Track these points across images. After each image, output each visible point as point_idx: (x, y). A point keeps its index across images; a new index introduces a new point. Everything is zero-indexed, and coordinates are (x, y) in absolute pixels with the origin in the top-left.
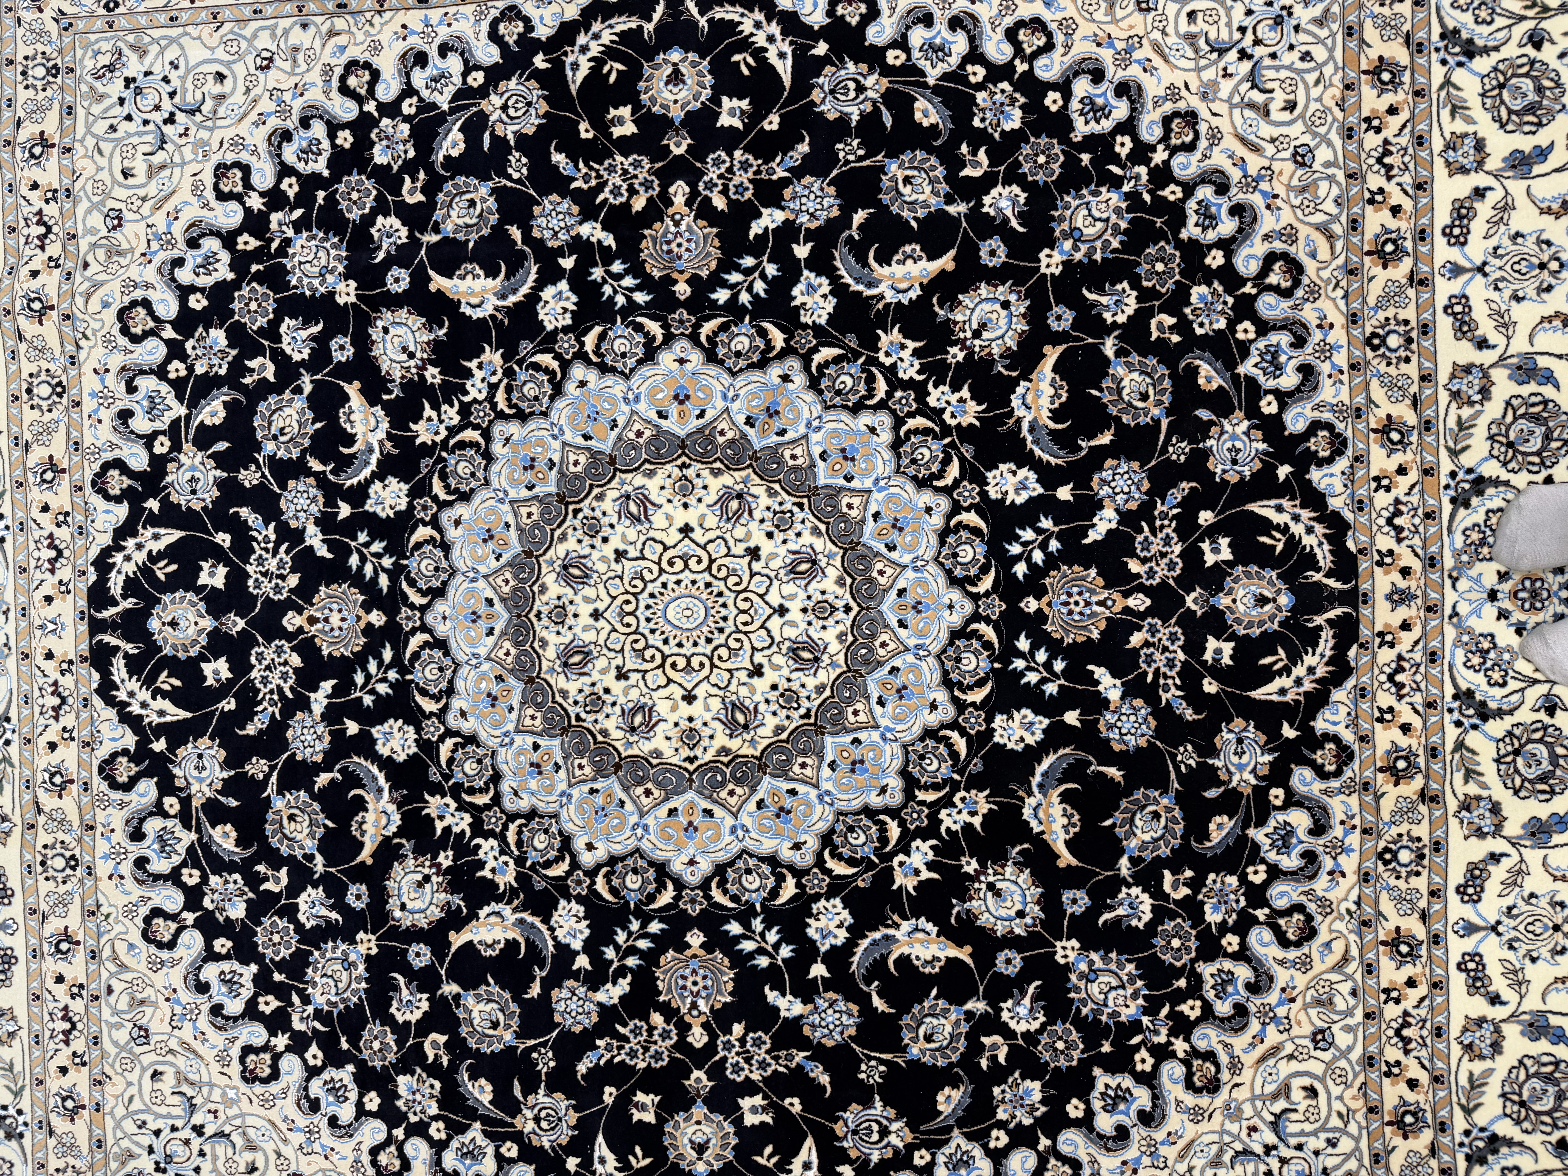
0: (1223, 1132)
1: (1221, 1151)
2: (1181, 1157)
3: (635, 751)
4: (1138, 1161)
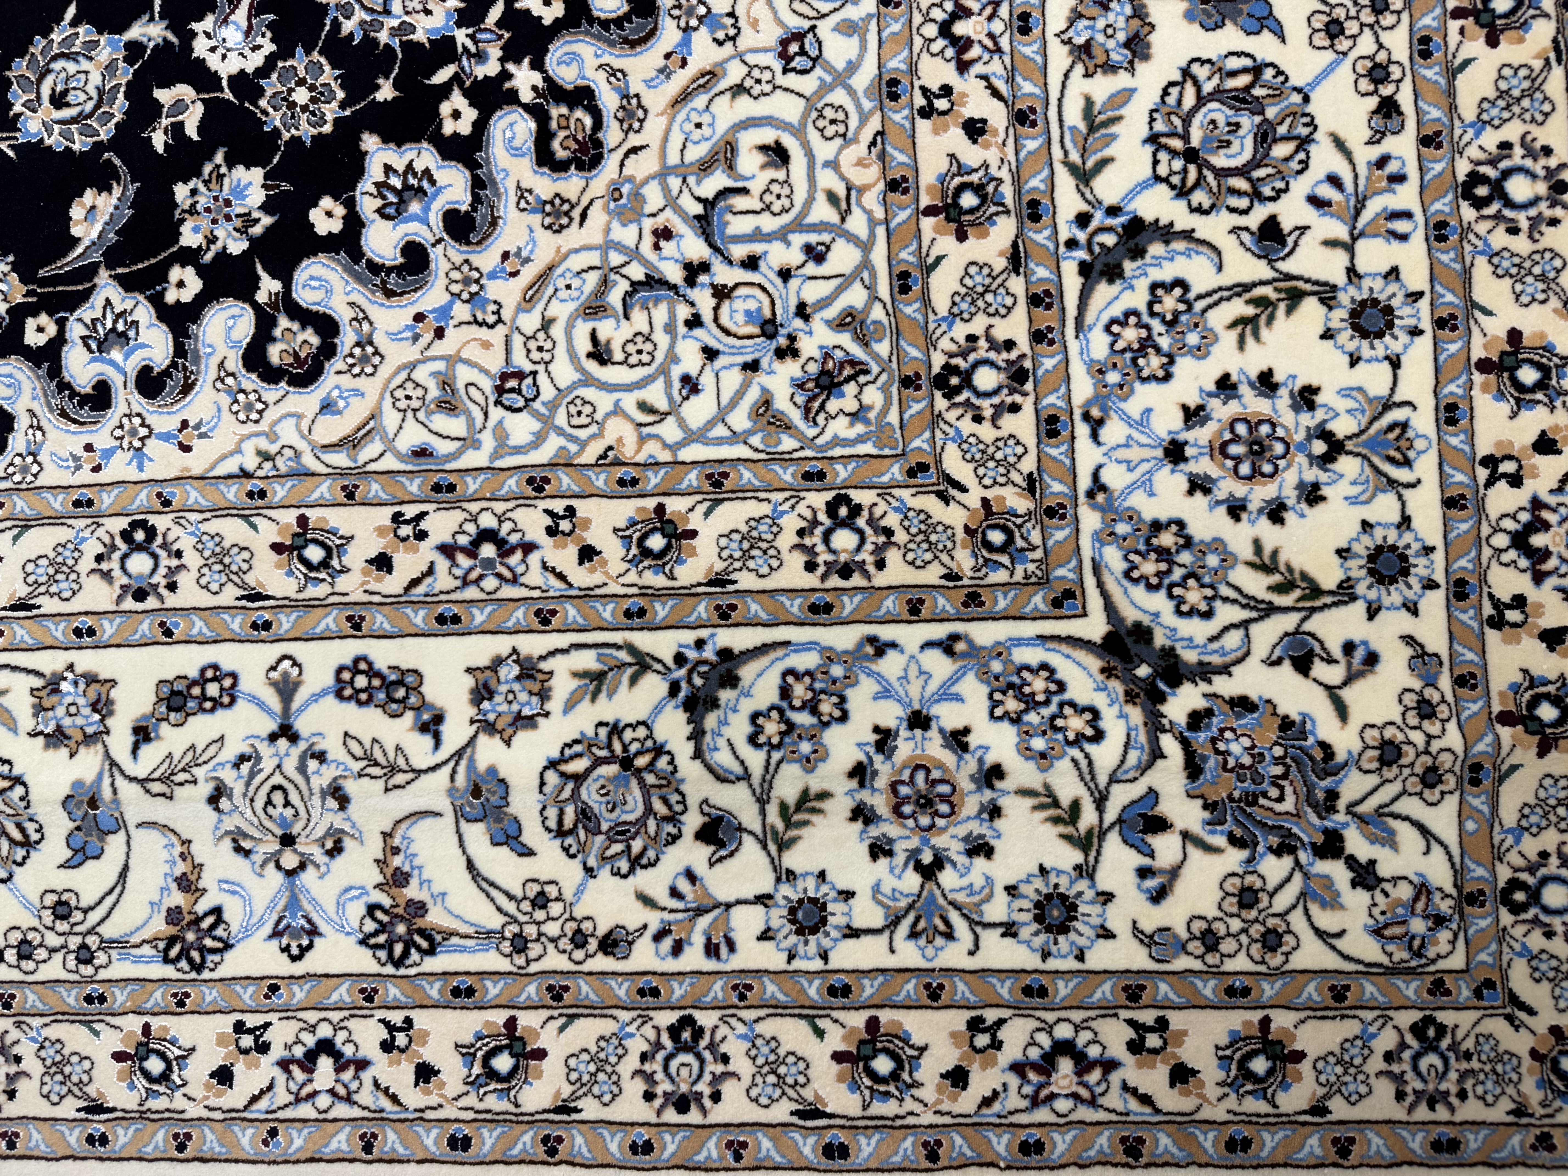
0: (609, 245)
1: (605, 284)
2: (528, 301)
4: (444, 312)
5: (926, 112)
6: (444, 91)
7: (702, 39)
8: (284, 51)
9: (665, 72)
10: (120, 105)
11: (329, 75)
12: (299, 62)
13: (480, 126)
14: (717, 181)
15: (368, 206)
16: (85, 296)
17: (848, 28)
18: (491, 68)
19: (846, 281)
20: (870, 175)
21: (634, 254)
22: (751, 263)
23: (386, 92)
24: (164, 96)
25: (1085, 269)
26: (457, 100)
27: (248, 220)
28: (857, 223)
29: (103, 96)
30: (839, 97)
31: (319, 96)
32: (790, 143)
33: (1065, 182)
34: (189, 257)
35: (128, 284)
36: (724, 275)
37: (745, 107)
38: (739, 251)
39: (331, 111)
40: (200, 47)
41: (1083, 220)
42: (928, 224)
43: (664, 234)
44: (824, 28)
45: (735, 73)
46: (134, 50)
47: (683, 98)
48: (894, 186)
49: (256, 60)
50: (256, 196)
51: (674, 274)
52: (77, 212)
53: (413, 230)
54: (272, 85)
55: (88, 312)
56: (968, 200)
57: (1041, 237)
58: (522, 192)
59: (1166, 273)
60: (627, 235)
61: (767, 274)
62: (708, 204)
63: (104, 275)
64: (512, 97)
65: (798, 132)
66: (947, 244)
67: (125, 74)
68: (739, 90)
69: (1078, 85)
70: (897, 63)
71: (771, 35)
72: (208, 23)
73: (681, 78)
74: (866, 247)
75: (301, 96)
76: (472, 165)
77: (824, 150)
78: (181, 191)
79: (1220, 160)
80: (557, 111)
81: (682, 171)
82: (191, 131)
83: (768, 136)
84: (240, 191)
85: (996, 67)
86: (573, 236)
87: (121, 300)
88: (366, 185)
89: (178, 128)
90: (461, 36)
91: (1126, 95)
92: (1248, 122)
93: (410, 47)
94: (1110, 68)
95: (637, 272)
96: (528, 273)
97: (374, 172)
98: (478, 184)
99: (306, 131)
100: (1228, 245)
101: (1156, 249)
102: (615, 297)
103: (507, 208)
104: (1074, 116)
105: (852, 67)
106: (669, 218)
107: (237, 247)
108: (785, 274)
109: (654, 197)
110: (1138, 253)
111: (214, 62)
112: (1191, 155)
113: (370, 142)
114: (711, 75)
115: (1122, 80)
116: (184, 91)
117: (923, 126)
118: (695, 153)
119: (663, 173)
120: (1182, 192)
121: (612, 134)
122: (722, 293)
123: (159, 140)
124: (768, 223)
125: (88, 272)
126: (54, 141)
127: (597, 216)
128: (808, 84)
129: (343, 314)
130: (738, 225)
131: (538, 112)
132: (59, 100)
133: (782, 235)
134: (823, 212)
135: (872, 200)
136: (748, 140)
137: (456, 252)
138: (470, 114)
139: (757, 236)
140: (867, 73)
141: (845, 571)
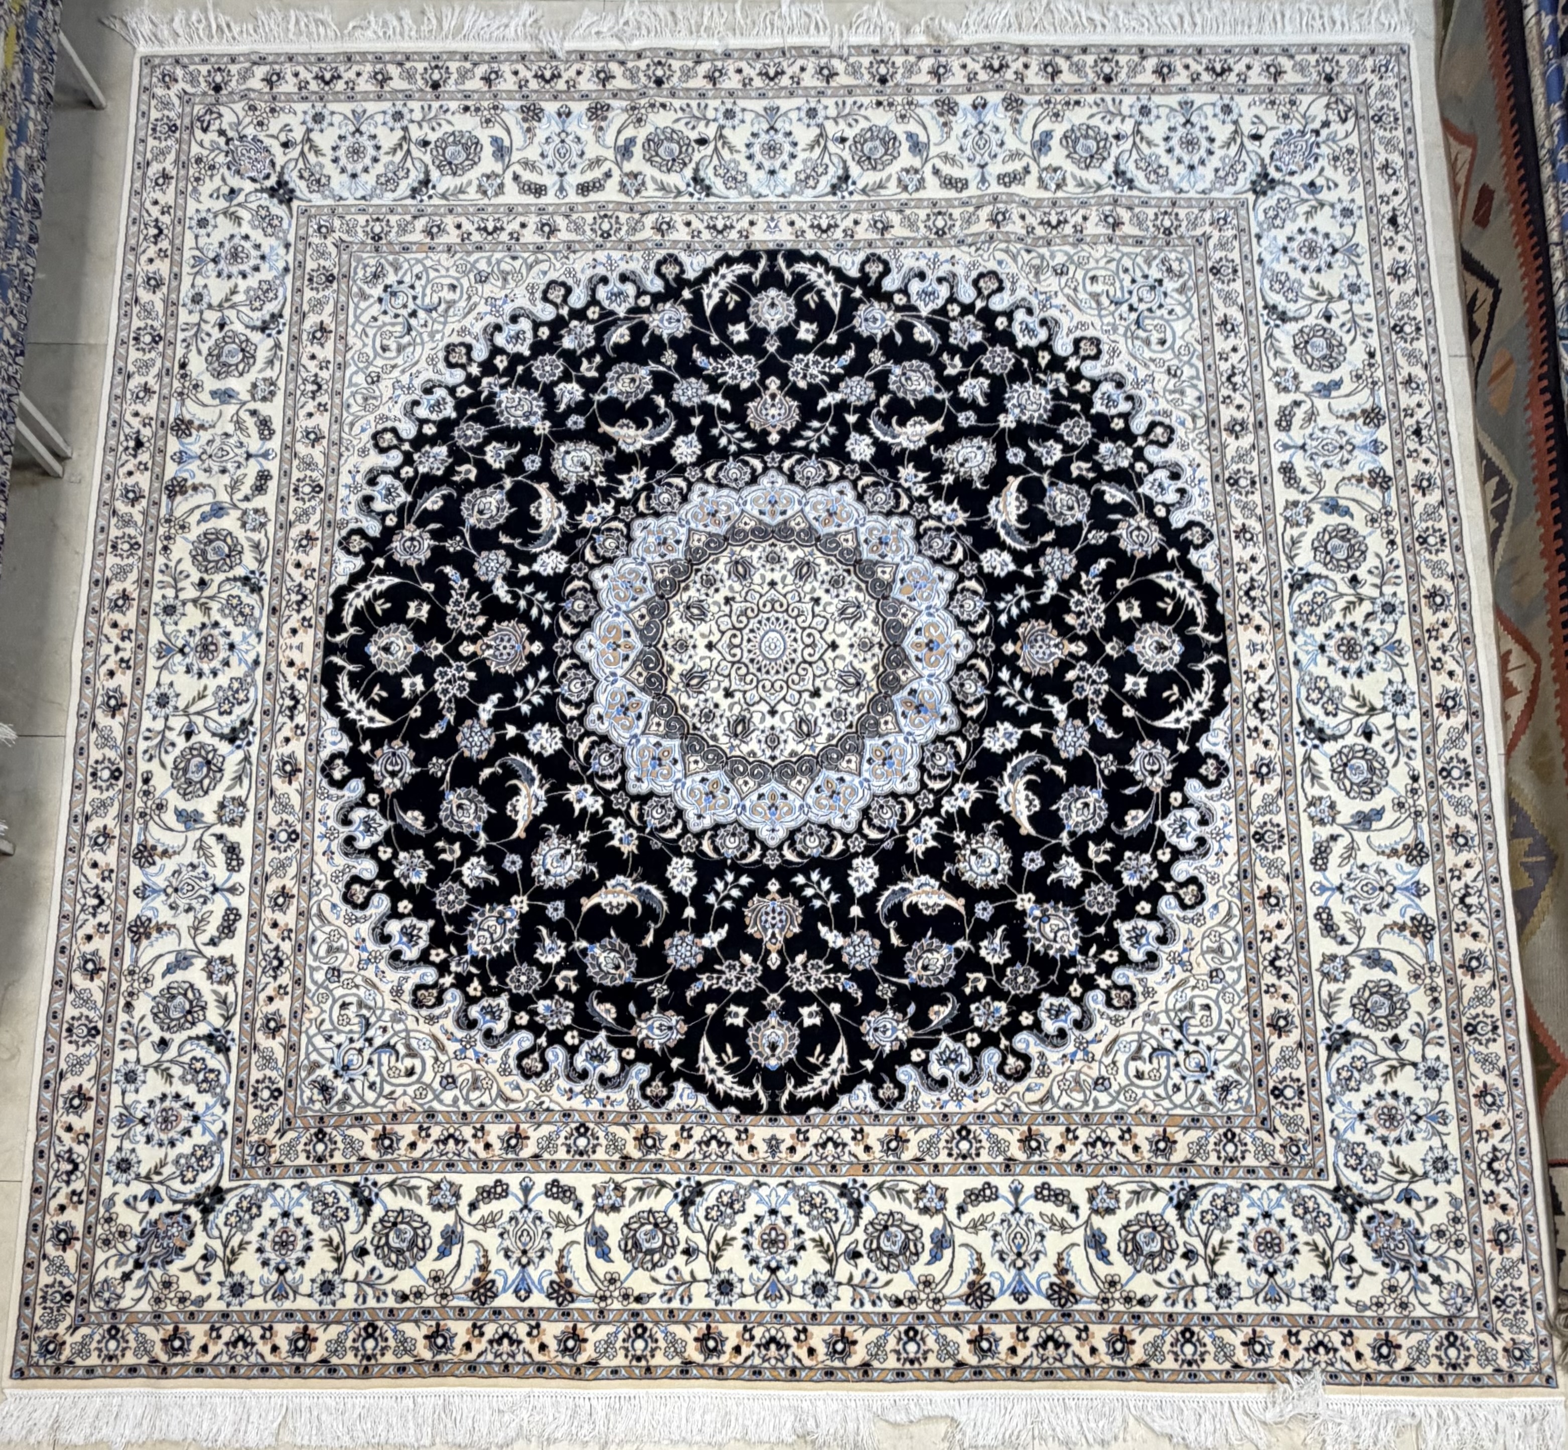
0: (383, 1010)
1: (369, 1008)
2: (366, 980)
3: (672, 608)
4: (365, 949)
5: (421, 1128)
6: (447, 950)
7: (458, 1046)
8: (469, 891)
9: (446, 1032)
10: (455, 829)
11: (458, 908)
12: (464, 896)
13: (433, 964)
14: (402, 1050)
15: (407, 922)
16: (384, 816)
17: (455, 1100)
18: (453, 967)
19: (361, 1097)
20: (400, 1107)
21: (379, 1019)
22: (370, 1062)
23: (448, 929)
24: (457, 846)
25: (356, 1184)
26: (443, 955)
27: (406, 877)
28: (382, 1102)
29: (460, 823)
30: (430, 1096)
31: (451, 904)
32: (414, 1078)
33: (388, 1178)
34: (395, 855)
35: (387, 833)
36: (367, 1052)
37: (430, 1062)
38: (375, 1058)
39: (444, 908)
40: (474, 860)
41: (375, 1184)
42: (380, 1128)
43: (385, 1030)
44: (456, 1092)
45: (443, 1058)
46: (476, 835)
47: (436, 1039)
48: (395, 1116)
49: (466, 880)
50: (415, 880)
51: (370, 1034)
52: (416, 813)
53: (396, 938)
54: (456, 886)
55: (379, 817)
56: (387, 1142)
57: (370, 1168)
58: (406, 979)
59: (352, 1213)
60: (387, 1016)
61: (366, 1067)
62: (393, 1047)
63: (391, 823)
64: (441, 975)
65: (418, 1081)
66: (371, 1134)
67: (467, 831)
68: (436, 1059)
69: (425, 1184)
70: (440, 1118)
71: (456, 1071)
72: (483, 862)
73: (443, 1038)
74: (373, 1105)
75: (451, 897)
76: (418, 961)
77: (410, 1090)
78: (420, 852)
79: (392, 1235)
80: (435, 992)
81: (408, 1038)
82: (443, 856)
83: (418, 1069)
84: (418, 874)
85: (435, 1154)
86: (388, 997)
87: (381, 830)
88: (415, 921)
89: (444, 851)
90: (467, 957)
91: (420, 1202)
92: (404, 1245)
93: (465, 939)
94: (431, 1196)
95: (372, 1020)
96: (376, 980)
97: (420, 924)
98: (411, 963)
99: (438, 899)
100: (360, 1236)
101: (361, 1210)
102: (364, 1012)
103: (401, 973)
104: (414, 1182)
105: (441, 1102)
106: (390, 1032)
107: (397, 873)
108: (365, 1074)
109: (399, 1027)
110: (360, 1203)
111: (468, 865)
112: (395, 1224)
113: (431, 923)
114: (442, 1048)
115: (425, 1200)
116: (458, 853)
117: (416, 1127)
118: (414, 1043)
119: (407, 1031)
120: (382, 1221)
121: (425, 1012)
122: (360, 1051)
123: (440, 844)
124: (384, 1069)
125: (393, 818)
126: (445, 804)
127: (394, 1006)
128: (436, 1085)
129: (368, 912)
130: (385, 1058)
131: (435, 985)
132: (460, 806)
133: (380, 1073)
134: (388, 1089)
135: (391, 1107)
136: (417, 1063)
137: (386, 954)
138: (437, 960)
139: (380, 1064)
140: (436, 1105)
141: (255, 1094)
